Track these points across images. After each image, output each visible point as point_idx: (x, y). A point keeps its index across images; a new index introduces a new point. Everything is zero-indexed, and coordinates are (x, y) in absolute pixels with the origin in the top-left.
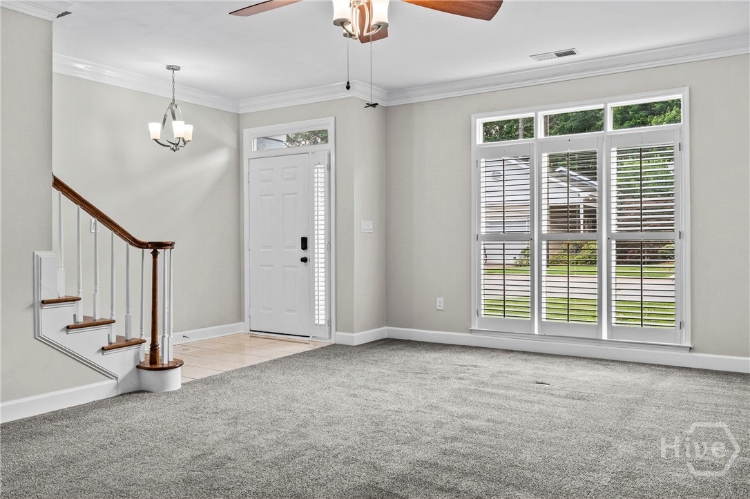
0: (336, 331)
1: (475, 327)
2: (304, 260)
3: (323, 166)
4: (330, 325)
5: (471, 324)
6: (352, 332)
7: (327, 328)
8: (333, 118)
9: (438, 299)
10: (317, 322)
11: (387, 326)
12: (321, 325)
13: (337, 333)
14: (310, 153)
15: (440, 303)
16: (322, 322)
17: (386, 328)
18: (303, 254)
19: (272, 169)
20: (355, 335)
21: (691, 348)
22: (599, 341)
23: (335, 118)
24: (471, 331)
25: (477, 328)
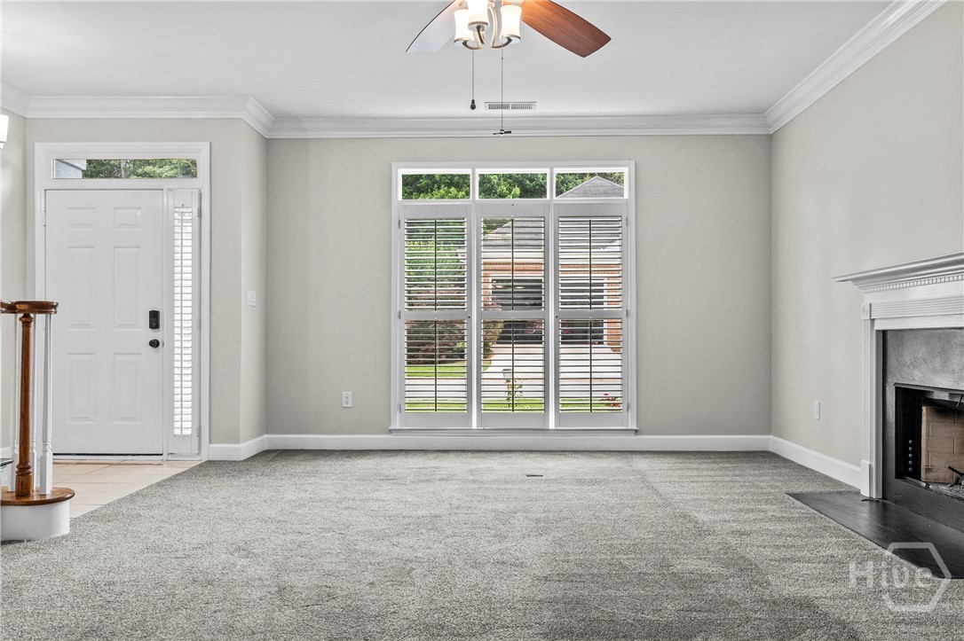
0: (210, 442)
1: (396, 425)
2: (155, 344)
3: (190, 210)
4: (199, 436)
5: (390, 423)
6: (237, 441)
7: (196, 440)
8: (208, 144)
9: (344, 393)
10: (177, 432)
11: (267, 433)
12: (185, 436)
13: (212, 446)
14: (165, 190)
15: (348, 397)
16: (188, 432)
17: (266, 436)
18: (154, 335)
19: (92, 208)
20: (241, 446)
21: (636, 431)
22: (545, 431)
23: (211, 144)
24: (391, 431)
25: (398, 427)
